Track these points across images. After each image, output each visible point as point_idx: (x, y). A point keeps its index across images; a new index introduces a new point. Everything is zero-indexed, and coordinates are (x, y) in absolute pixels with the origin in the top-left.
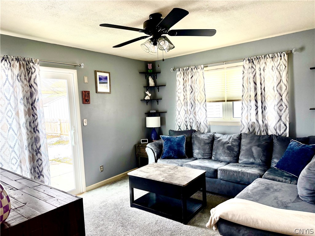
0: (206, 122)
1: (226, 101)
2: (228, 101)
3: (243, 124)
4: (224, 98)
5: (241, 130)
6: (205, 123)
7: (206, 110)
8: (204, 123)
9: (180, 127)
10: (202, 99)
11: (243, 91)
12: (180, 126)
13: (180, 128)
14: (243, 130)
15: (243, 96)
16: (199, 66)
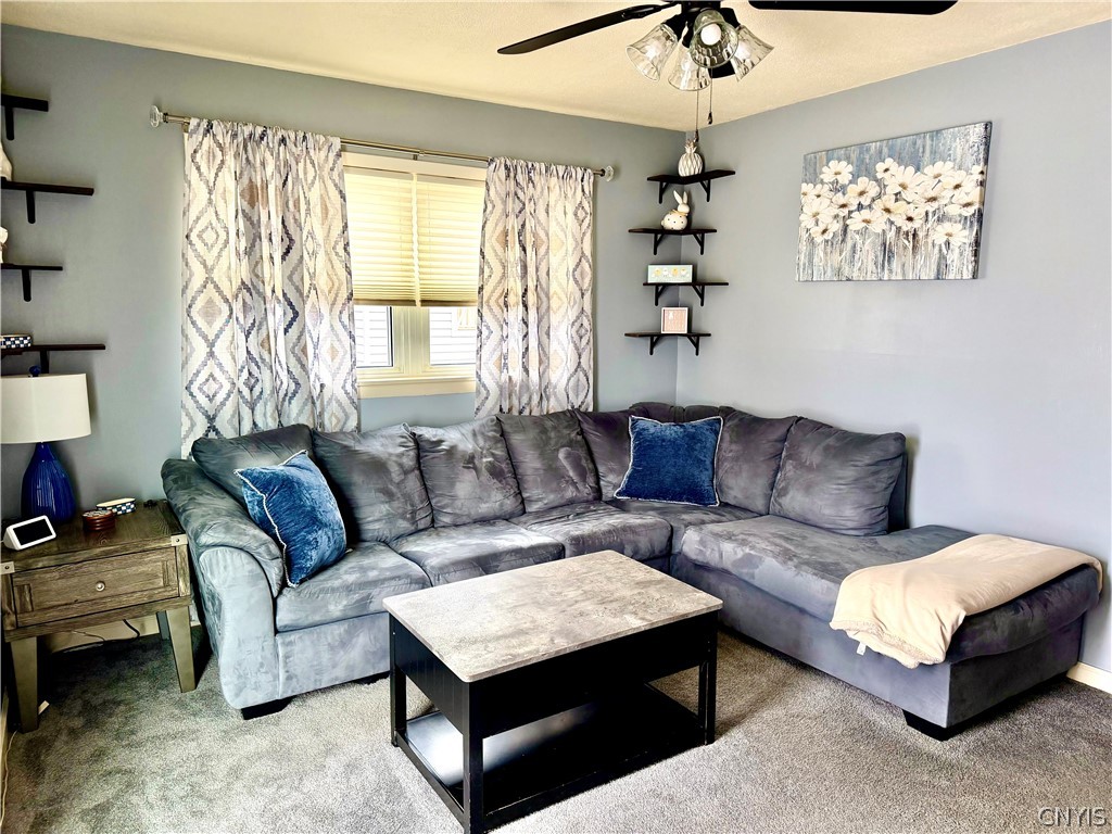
0: (352, 385)
1: (418, 303)
2: (425, 302)
3: (484, 386)
4: (412, 291)
5: (476, 406)
6: (349, 388)
7: (352, 337)
8: (347, 393)
9: (211, 419)
10: (336, 285)
11: (482, 271)
12: (214, 418)
13: (212, 428)
14: (483, 404)
15: (481, 289)
16: (322, 139)
